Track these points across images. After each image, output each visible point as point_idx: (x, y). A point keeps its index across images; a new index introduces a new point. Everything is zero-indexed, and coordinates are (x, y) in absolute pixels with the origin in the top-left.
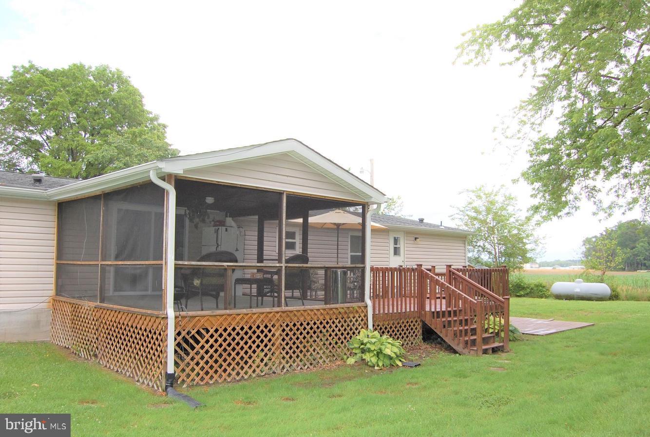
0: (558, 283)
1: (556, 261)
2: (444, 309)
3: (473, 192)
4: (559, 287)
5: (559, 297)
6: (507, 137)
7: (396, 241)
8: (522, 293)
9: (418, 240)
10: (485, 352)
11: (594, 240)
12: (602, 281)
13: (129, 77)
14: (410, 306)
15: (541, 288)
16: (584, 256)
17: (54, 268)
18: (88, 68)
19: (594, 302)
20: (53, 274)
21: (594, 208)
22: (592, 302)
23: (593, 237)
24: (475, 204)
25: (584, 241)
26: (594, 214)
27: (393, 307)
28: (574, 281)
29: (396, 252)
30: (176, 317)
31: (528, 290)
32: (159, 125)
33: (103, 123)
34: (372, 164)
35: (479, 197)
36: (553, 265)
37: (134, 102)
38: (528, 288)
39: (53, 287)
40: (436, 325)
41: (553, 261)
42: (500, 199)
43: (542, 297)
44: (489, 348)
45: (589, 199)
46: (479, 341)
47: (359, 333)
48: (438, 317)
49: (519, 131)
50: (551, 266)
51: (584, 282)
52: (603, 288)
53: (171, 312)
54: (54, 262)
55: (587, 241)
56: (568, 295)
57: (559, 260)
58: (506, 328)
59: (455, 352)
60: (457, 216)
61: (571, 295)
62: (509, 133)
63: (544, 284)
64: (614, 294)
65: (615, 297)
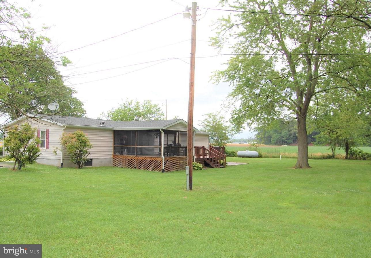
0: (240, 151)
1: (241, 139)
2: (209, 157)
3: (208, 115)
4: (240, 153)
5: (240, 156)
6: (225, 107)
10: (220, 167)
12: (256, 151)
14: (202, 157)
17: (113, 147)
20: (113, 149)
21: (249, 129)
22: (251, 158)
24: (208, 120)
26: (249, 131)
27: (198, 157)
28: (245, 151)
30: (164, 158)
31: (229, 154)
35: (210, 117)
36: (240, 141)
39: (113, 152)
40: (208, 162)
41: (240, 139)
42: (218, 118)
43: (234, 157)
45: (248, 127)
46: (219, 165)
48: (209, 159)
49: (228, 106)
50: (238, 142)
51: (249, 151)
52: (255, 153)
53: (163, 157)
54: (113, 146)
56: (243, 156)
57: (243, 139)
58: (225, 163)
59: (213, 168)
60: (201, 124)
62: (226, 106)
63: (234, 152)
64: (260, 155)
65: (260, 156)
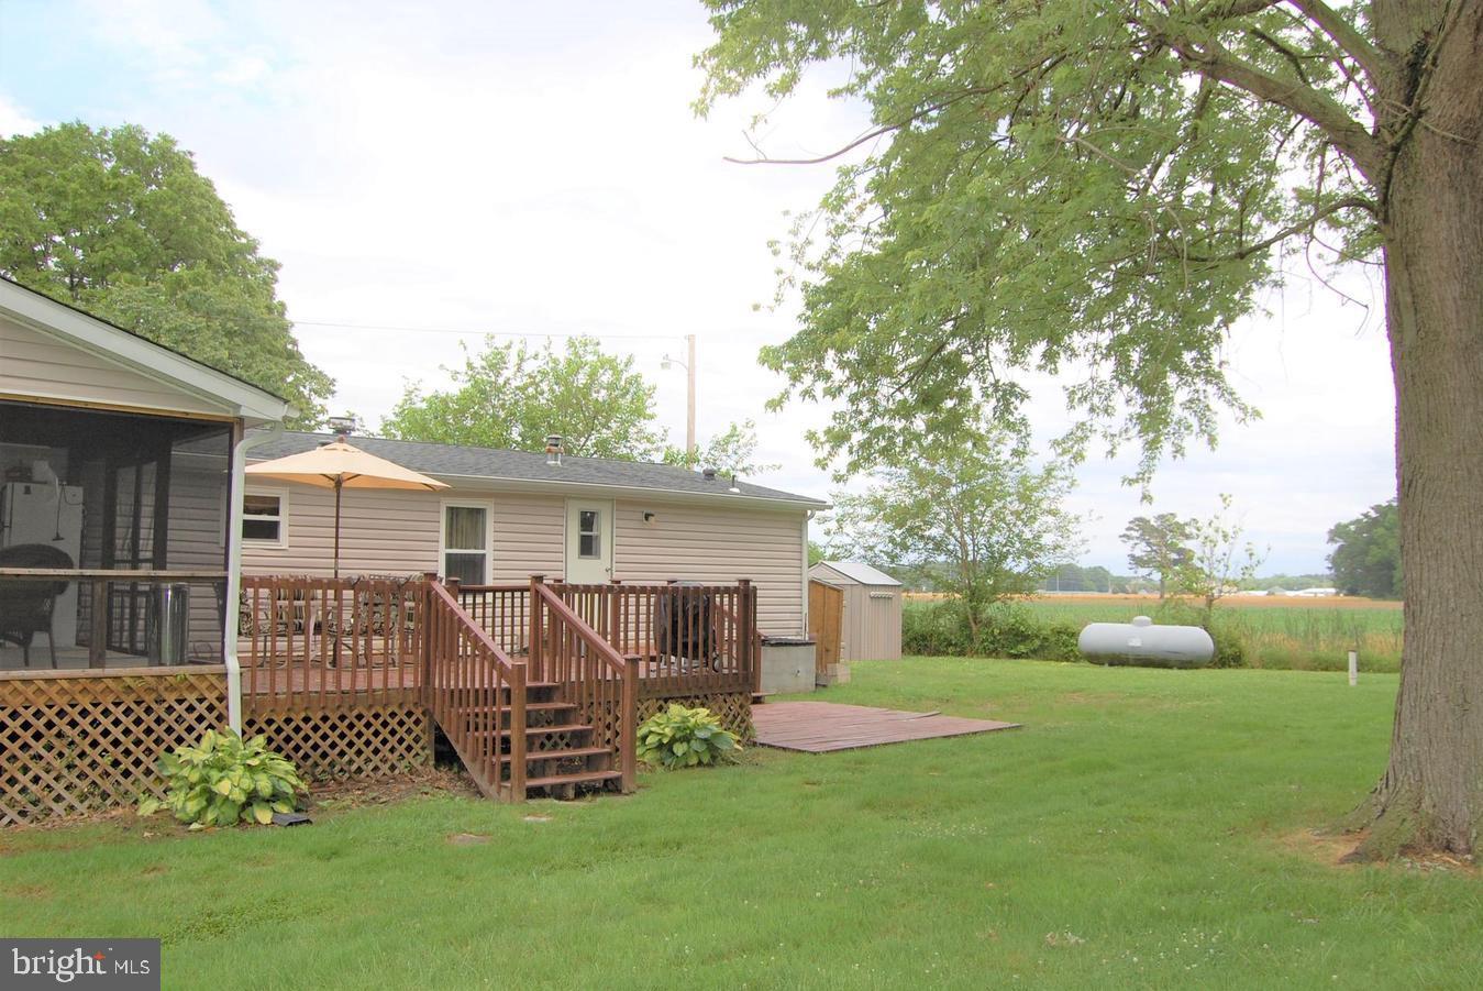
0: (1094, 624)
1: (1277, 576)
4: (1097, 634)
5: (1096, 658)
7: (587, 521)
8: (1022, 648)
9: (652, 519)
10: (535, 793)
11: (1352, 528)
12: (1194, 622)
13: (191, 154)
15: (1065, 637)
16: (1330, 565)
18: (99, 134)
19: (1175, 672)
22: (1170, 671)
23: (1352, 523)
25: (1331, 532)
28: (1129, 621)
29: (588, 547)
31: (1037, 643)
32: (260, 262)
33: (112, 256)
34: (692, 348)
36: (1270, 585)
37: (189, 211)
38: (1037, 637)
41: (1270, 576)
43: (1063, 661)
44: (569, 783)
47: (198, 739)
51: (1155, 624)
52: (1194, 638)
55: (1338, 532)
56: (1114, 654)
57: (1282, 576)
59: (480, 794)
61: (1121, 654)
63: (1068, 627)
64: (1229, 651)
65: (1226, 657)
